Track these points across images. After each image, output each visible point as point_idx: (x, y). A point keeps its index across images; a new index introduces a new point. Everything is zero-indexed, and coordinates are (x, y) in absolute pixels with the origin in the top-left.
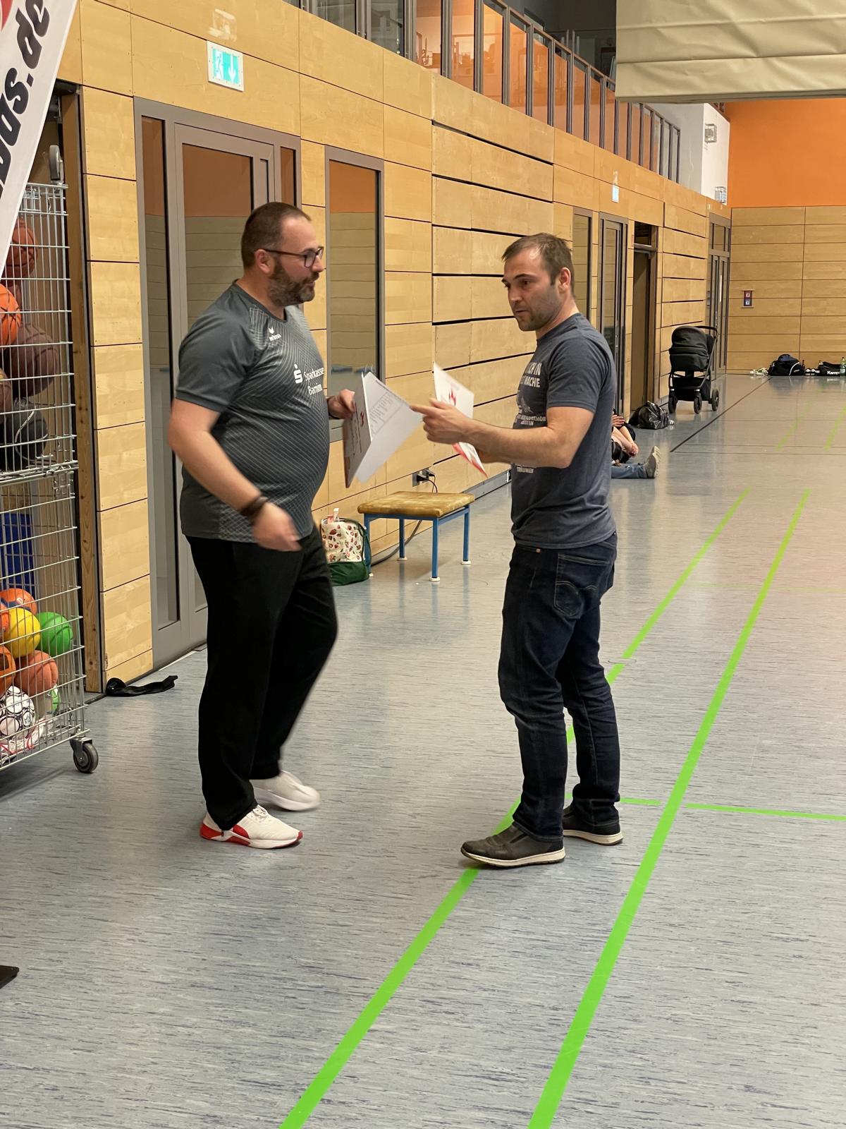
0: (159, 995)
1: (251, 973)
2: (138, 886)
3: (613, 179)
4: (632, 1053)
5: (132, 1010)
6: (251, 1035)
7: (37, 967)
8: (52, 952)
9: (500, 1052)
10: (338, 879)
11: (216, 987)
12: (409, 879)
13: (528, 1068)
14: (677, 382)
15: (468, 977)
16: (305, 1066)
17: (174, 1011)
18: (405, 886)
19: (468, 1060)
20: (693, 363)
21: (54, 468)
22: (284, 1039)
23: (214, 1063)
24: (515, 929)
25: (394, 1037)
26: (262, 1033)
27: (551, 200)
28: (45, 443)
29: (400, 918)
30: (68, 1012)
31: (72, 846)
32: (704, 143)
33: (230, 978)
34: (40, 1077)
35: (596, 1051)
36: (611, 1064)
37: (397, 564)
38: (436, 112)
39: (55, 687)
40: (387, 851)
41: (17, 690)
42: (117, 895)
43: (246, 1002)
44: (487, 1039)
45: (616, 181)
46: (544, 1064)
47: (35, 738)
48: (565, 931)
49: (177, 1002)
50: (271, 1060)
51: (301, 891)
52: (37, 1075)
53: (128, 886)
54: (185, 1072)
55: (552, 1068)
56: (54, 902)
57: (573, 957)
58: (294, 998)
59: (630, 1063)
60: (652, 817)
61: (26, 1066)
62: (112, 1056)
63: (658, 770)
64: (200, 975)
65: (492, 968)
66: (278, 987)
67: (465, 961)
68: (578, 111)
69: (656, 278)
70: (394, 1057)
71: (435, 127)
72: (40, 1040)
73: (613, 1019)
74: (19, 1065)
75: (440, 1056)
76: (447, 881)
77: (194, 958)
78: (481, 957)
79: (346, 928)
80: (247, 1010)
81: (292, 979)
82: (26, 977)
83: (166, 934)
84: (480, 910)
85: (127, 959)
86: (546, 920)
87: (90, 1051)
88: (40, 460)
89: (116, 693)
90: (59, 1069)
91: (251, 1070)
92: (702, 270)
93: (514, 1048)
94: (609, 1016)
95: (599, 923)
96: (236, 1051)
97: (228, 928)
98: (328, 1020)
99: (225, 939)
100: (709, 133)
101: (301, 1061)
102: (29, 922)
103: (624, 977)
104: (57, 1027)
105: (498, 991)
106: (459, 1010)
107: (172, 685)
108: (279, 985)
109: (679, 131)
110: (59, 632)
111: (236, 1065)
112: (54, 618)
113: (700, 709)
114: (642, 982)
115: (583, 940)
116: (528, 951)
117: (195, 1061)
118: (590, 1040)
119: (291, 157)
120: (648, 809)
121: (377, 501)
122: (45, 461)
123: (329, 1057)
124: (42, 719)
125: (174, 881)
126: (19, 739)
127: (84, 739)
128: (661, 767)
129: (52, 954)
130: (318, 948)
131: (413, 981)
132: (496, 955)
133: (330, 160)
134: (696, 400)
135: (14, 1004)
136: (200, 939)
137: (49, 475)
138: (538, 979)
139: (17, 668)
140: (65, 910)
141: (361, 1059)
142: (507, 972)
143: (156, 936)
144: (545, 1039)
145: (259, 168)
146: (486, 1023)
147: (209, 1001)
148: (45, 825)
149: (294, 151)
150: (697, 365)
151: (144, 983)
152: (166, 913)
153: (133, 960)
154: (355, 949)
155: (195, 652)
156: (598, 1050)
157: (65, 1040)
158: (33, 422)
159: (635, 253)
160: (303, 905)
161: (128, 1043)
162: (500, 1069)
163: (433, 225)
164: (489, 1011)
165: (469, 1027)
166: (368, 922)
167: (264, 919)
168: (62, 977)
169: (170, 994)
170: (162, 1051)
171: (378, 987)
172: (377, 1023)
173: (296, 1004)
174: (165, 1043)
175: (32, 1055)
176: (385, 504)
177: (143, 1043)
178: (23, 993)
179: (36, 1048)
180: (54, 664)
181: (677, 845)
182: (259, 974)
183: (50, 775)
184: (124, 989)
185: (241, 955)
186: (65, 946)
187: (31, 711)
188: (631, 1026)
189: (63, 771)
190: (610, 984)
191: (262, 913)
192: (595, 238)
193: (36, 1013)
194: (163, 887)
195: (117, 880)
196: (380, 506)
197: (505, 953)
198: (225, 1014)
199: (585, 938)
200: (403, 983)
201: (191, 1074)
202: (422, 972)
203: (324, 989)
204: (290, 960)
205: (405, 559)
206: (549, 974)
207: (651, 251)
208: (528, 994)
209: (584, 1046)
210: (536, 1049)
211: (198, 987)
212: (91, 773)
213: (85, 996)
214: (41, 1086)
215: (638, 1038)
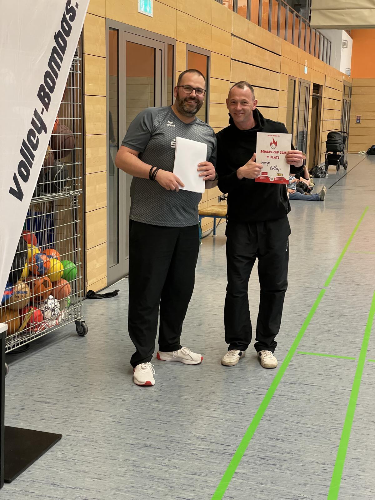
0: (131, 451)
1: (174, 441)
2: (113, 394)
3: (305, 64)
4: (366, 489)
5: (118, 458)
6: (178, 473)
7: (70, 434)
8: (76, 427)
9: (301, 486)
10: (208, 393)
11: (157, 447)
12: (242, 394)
13: (316, 495)
14: (329, 157)
15: (279, 446)
16: (207, 490)
17: (139, 459)
18: (241, 397)
19: (285, 490)
20: (337, 148)
21: (72, 193)
22: (194, 476)
23: (162, 488)
24: (297, 421)
25: (247, 476)
26: (183, 472)
27: (279, 72)
28: (68, 181)
29: (241, 414)
30: (88, 458)
31: (80, 372)
32: (342, 48)
33: (164, 443)
34: (78, 493)
35: (348, 487)
36: (356, 494)
37: (212, 238)
38: (233, 30)
39: (69, 296)
40: (229, 379)
41: (52, 297)
42: (104, 398)
43: (174, 456)
44: (293, 479)
45: (306, 64)
46: (323, 493)
47: (60, 320)
48: (321, 423)
49: (140, 455)
50: (189, 487)
51: (192, 398)
52: (76, 491)
53: (109, 394)
54: (149, 492)
55: (327, 495)
56: (74, 401)
57: (328, 437)
58: (196, 454)
59: (366, 494)
60: (353, 366)
61: (70, 486)
62: (112, 483)
63: (351, 342)
64: (149, 441)
65: (290, 442)
66: (187, 448)
67: (276, 438)
68: (289, 32)
69: (321, 109)
70: (249, 487)
71: (233, 37)
72: (76, 473)
73: (353, 470)
74: (68, 486)
75: (271, 487)
76: (261, 396)
77: (145, 432)
78: (283, 436)
79: (216, 418)
80: (174, 460)
81: (194, 444)
82: (65, 440)
83: (130, 419)
84: (279, 411)
85: (113, 431)
86: (311, 417)
87: (101, 479)
88: (66, 189)
89: (91, 297)
90: (87, 488)
91: (180, 492)
92: (339, 106)
93: (307, 484)
94: (351, 469)
95: (337, 419)
96: (171, 481)
97: (159, 417)
98: (214, 467)
99: (159, 423)
100: (345, 44)
101: (204, 488)
102: (64, 411)
103: (355, 448)
104: (84, 466)
105: (294, 454)
106: (277, 463)
107: (117, 294)
108: (188, 447)
109: (331, 42)
110: (71, 270)
111: (173, 489)
112: (69, 263)
113: (366, 312)
114: (364, 451)
115: (331, 428)
116: (305, 433)
117: (153, 486)
118: (344, 481)
119: (172, 48)
120: (350, 362)
121: (204, 209)
122: (67, 189)
123: (218, 486)
124: (63, 311)
125: (130, 392)
126: (53, 320)
127: (81, 321)
128: (353, 340)
129: (77, 428)
130: (204, 429)
131: (253, 447)
132: (291, 435)
133: (189, 51)
134: (338, 165)
135: (61, 453)
136: (146, 422)
137: (69, 196)
138: (313, 448)
139: (53, 287)
140: (80, 405)
141: (233, 488)
142: (297, 444)
143: (125, 420)
144: (321, 480)
145: (158, 53)
146: (291, 470)
147: (155, 455)
148: (66, 362)
149: (173, 46)
150: (338, 149)
151: (123, 444)
152: (129, 408)
153: (116, 432)
154: (222, 430)
155: (125, 278)
156: (348, 486)
157: (88, 473)
158: (63, 171)
159: (313, 97)
160: (193, 406)
161: (119, 476)
162: (302, 495)
163: (230, 82)
164: (292, 465)
165: (283, 473)
166: (225, 415)
167: (176, 413)
168: (83, 440)
169: (136, 450)
170: (136, 480)
171: (236, 450)
172: (238, 469)
173: (198, 457)
174: (137, 476)
175: (73, 481)
176: (208, 211)
177: (126, 476)
178: (65, 448)
179: (75, 477)
180: (69, 285)
181: (367, 381)
182: (177, 441)
183: (66, 337)
184: (114, 447)
185: (167, 431)
186: (84, 424)
187: (59, 307)
188: (362, 475)
189: (72, 335)
190: (348, 452)
191: (174, 409)
192: (297, 91)
193: (73, 458)
194: (125, 395)
195: (103, 390)
196: (207, 212)
197: (295, 434)
198: (163, 461)
199: (332, 427)
200: (248, 448)
201: (151, 493)
202: (256, 443)
203: (210, 450)
204: (191, 434)
205: (216, 236)
206: (318, 445)
207: (319, 97)
208: (309, 455)
209: (341, 484)
210: (319, 485)
211: (149, 447)
212: (85, 336)
213: (95, 450)
214: (80, 497)
215: (367, 480)
